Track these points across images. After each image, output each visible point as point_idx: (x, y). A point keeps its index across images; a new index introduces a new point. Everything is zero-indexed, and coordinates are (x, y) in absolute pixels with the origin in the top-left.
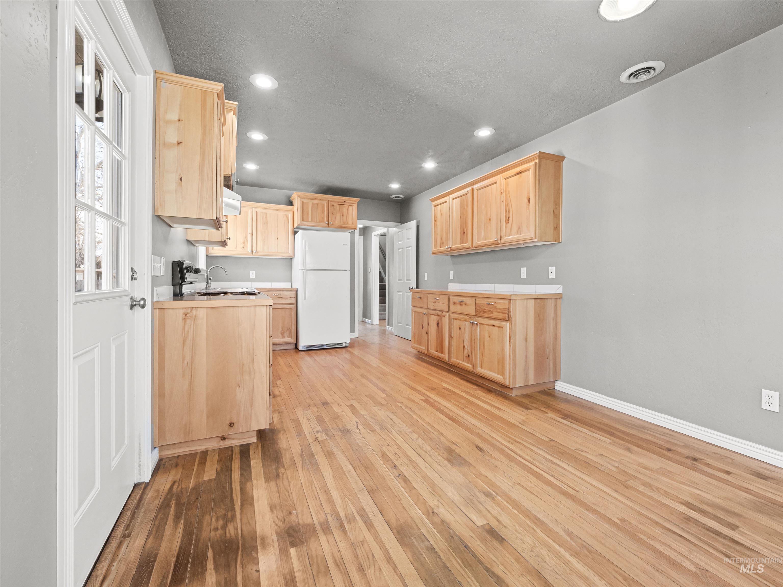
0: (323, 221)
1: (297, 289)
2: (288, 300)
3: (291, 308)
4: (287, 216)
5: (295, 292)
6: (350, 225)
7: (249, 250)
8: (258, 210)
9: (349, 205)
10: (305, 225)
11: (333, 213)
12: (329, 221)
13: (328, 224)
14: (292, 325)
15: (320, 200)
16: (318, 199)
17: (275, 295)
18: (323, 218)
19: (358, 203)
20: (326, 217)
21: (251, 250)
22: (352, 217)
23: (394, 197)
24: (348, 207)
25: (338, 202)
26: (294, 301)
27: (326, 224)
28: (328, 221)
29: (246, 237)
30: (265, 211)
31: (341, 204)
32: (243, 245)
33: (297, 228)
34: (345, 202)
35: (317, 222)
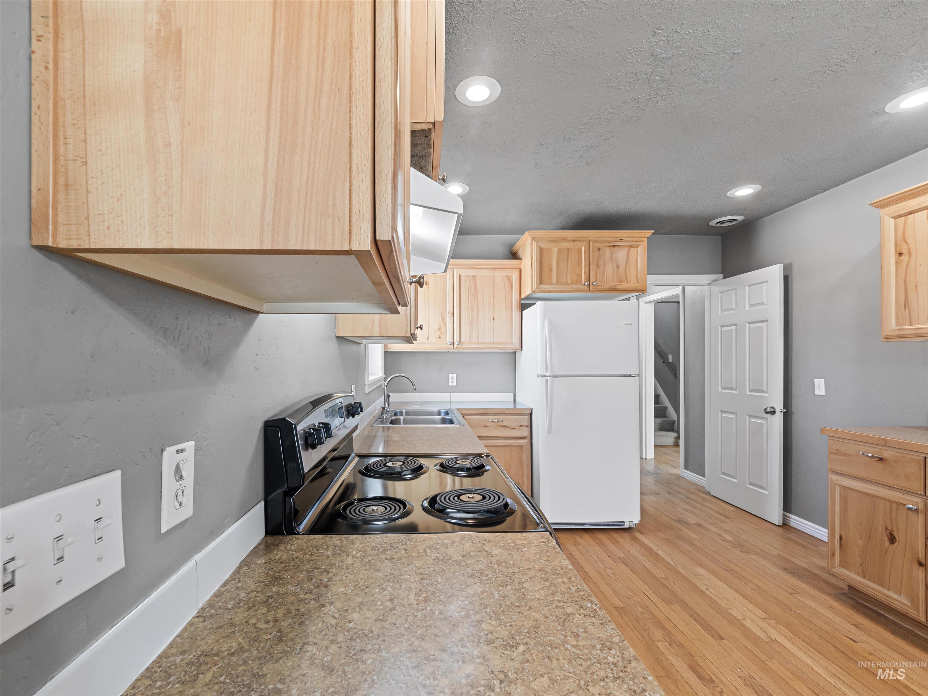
0: (579, 281)
1: (532, 410)
2: (516, 430)
3: (521, 447)
4: (509, 279)
5: (527, 417)
6: (633, 284)
7: (448, 340)
8: (463, 272)
9: (631, 246)
10: (544, 292)
11: (598, 265)
12: (592, 281)
13: (589, 286)
14: (523, 477)
15: (574, 241)
16: (568, 241)
17: (492, 421)
18: (579, 275)
19: (649, 239)
20: (585, 273)
21: (451, 341)
22: (637, 268)
23: (717, 223)
24: (629, 250)
25: (609, 242)
26: (525, 432)
27: (586, 287)
28: (589, 280)
29: (443, 319)
30: (472, 273)
31: (614, 246)
32: (439, 333)
33: (527, 298)
34: (622, 240)
35: (567, 284)
